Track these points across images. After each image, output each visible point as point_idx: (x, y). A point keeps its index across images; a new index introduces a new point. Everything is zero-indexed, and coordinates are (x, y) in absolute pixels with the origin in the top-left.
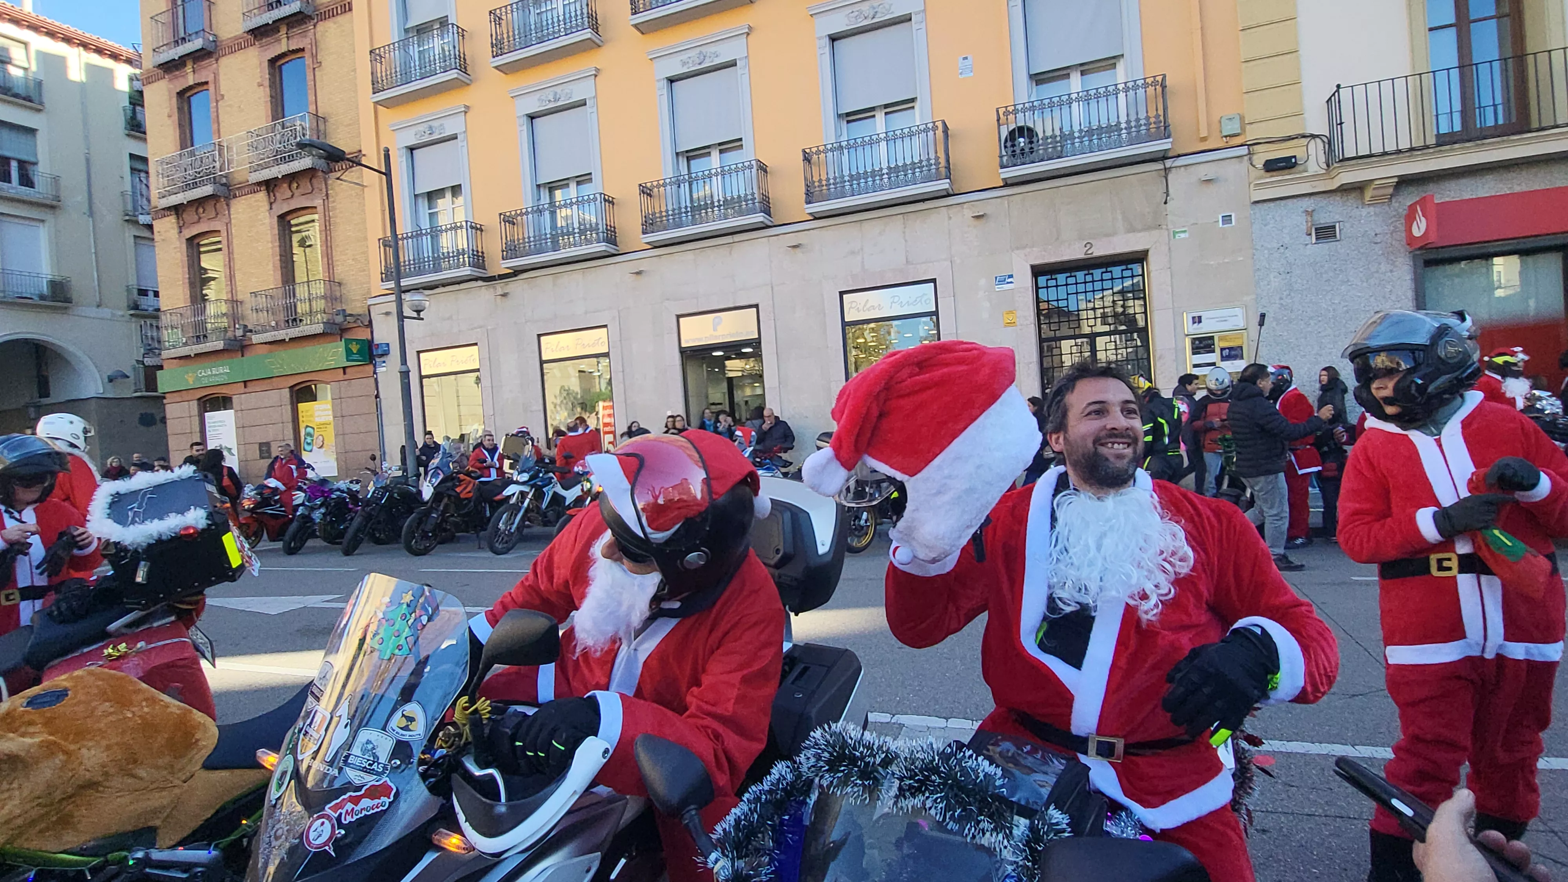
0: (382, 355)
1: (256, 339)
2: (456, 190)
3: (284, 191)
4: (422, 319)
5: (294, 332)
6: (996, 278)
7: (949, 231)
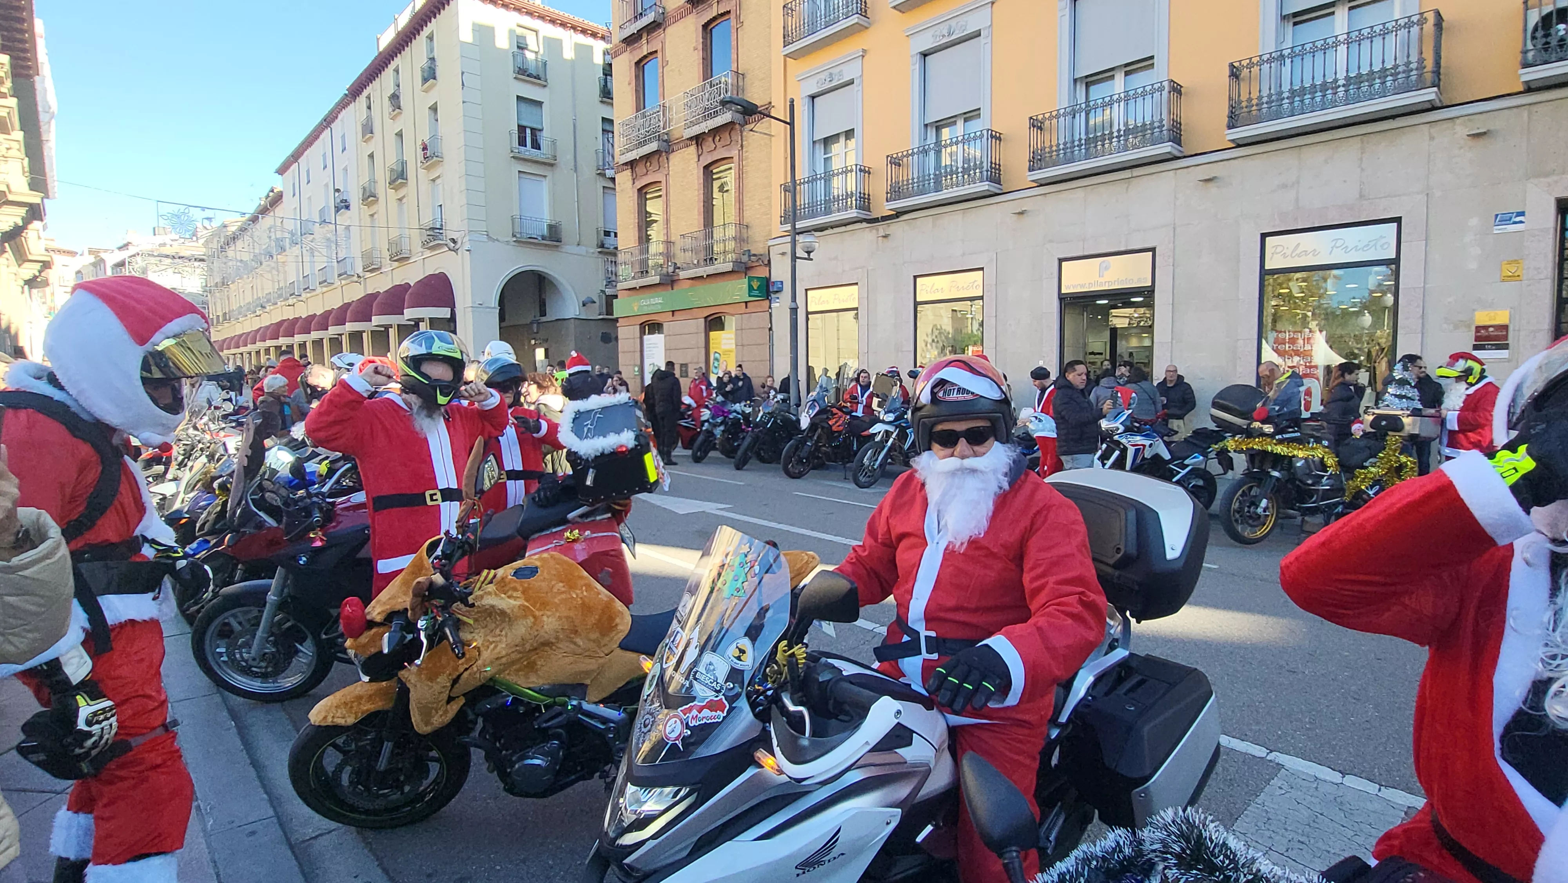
0: (777, 292)
1: (683, 274)
2: (849, 134)
3: (709, 144)
4: (812, 260)
5: (711, 270)
6: (1497, 216)
7: (1429, 156)
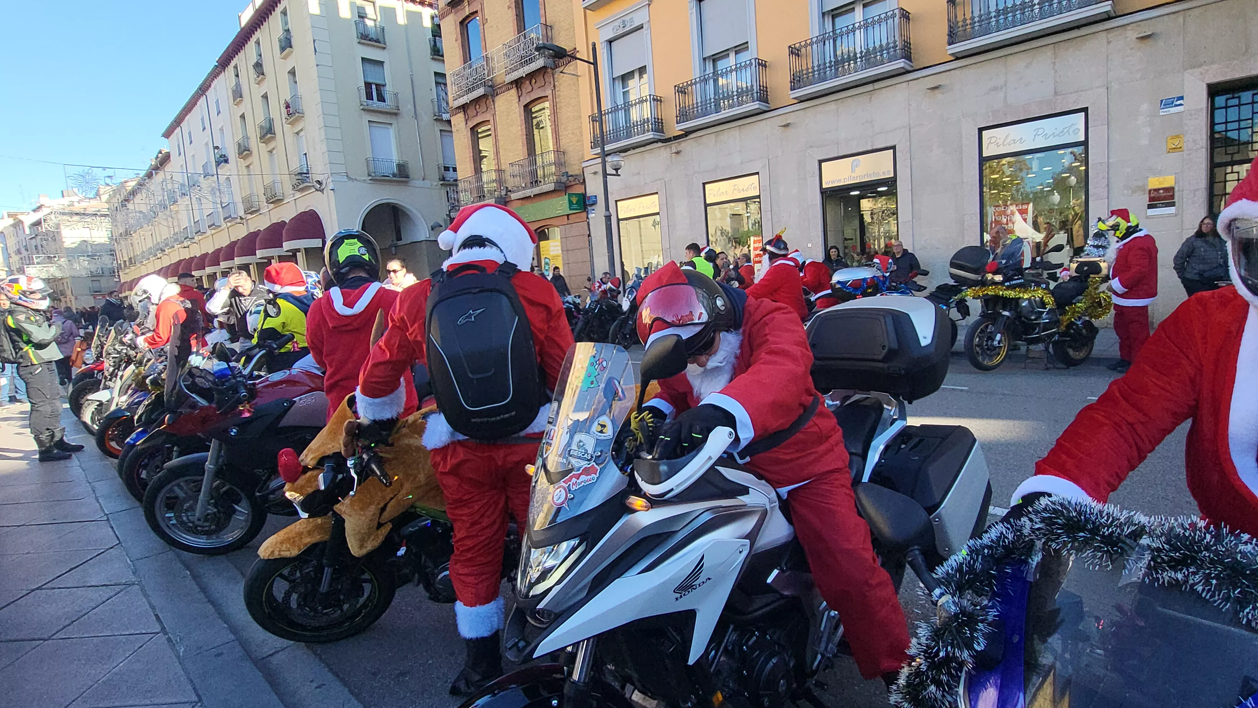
0: (592, 205)
1: (514, 196)
2: (642, 70)
3: (527, 86)
4: (619, 175)
5: (536, 190)
6: (1162, 101)
7: (1107, 56)
